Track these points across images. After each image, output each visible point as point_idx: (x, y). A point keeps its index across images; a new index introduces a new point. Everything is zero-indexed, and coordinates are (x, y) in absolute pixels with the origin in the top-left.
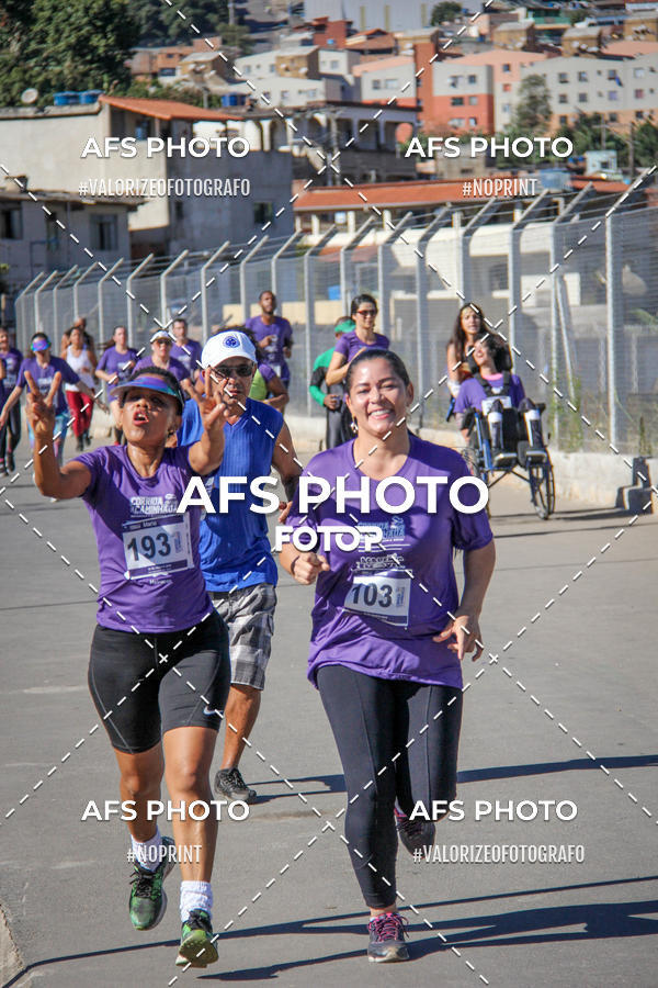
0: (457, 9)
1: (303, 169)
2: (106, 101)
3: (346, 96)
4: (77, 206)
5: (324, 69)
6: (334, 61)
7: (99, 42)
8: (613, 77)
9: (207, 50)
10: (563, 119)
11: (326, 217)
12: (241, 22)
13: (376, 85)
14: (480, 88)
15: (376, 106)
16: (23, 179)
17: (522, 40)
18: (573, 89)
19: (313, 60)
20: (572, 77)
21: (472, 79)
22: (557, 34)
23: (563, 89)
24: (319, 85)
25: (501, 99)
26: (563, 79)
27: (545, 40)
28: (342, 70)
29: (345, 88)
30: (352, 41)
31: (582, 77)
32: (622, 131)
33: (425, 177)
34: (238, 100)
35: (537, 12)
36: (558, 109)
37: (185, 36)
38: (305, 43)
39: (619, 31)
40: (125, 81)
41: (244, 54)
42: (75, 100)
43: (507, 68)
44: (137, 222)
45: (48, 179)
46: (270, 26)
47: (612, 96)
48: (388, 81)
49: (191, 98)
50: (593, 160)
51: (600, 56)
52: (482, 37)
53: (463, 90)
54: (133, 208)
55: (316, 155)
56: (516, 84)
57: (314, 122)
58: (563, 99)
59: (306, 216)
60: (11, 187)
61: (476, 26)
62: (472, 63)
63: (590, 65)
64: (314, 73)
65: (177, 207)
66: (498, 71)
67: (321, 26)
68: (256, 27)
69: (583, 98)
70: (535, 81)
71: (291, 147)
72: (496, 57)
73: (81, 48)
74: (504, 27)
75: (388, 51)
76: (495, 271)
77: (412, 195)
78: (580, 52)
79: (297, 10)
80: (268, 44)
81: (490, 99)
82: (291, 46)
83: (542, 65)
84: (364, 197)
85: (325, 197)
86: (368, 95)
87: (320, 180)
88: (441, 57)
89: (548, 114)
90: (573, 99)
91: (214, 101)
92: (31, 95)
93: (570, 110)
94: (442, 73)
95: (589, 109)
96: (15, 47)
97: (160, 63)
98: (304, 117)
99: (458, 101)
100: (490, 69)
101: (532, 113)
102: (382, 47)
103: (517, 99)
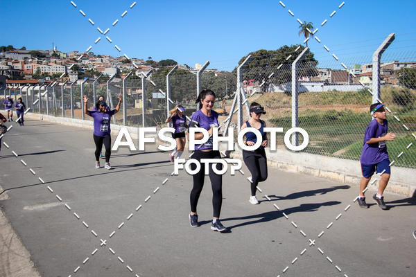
0: (27, 58)
1: (7, 77)
3: (12, 68)
6: (10, 64)
8: (49, 68)
11: (11, 84)
14: (31, 68)
15: (17, 70)
17: (36, 62)
19: (7, 63)
20: (44, 67)
24: (8, 67)
25: (34, 70)
26: (42, 68)
27: (40, 63)
30: (12, 61)
32: (51, 74)
35: (38, 59)
38: (6, 61)
39: (50, 62)
43: (35, 66)
47: (49, 70)
48: (18, 66)
50: (47, 78)
52: (31, 62)
53: (29, 68)
55: (9, 76)
56: (36, 68)
58: (42, 70)
59: (8, 84)
61: (30, 60)
62: (30, 65)
63: (46, 66)
64: (7, 65)
66: (33, 66)
67: (8, 59)
70: (39, 68)
71: (5, 74)
72: (33, 64)
74: (34, 60)
76: (36, 92)
77: (23, 82)
78: (45, 64)
79: (4, 56)
81: (32, 70)
82: (3, 61)
83: (39, 66)
84: (17, 82)
85: (10, 81)
86: (15, 68)
87: (9, 79)
88: (25, 64)
89: (40, 72)
90: (44, 70)
93: (43, 72)
94: (26, 66)
95: (46, 72)
98: (7, 71)
99: (28, 70)
101: (38, 71)
102: (17, 62)
103: (36, 70)
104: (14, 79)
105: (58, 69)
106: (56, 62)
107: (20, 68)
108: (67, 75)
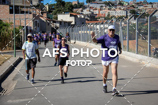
0: (102, 6)
2: (70, 13)
4: (67, 22)
5: (91, 11)
6: (92, 10)
7: (70, 8)
8: (116, 12)
9: (81, 9)
10: (111, 16)
11: (89, 24)
12: (84, 7)
13: (95, 12)
14: (104, 13)
15: (95, 14)
16: (62, 20)
17: (108, 9)
18: (112, 13)
19: (90, 10)
20: (112, 12)
21: (103, 12)
22: (111, 9)
23: (111, 13)
24: (90, 12)
25: (106, 14)
26: (111, 12)
27: (110, 9)
28: (92, 11)
29: (92, 12)
30: (93, 9)
31: (113, 12)
32: (117, 17)
33: (98, 20)
34: (82, 13)
35: (109, 7)
36: (111, 15)
37: (79, 8)
38: (89, 9)
39: (116, 9)
40: (72, 12)
41: (84, 9)
42: (67, 13)
43: (107, 11)
44: (72, 24)
45: (64, 20)
46: (86, 7)
47: (115, 14)
48: (96, 12)
49: (78, 13)
51: (115, 11)
52: (105, 9)
53: (103, 13)
54: (72, 22)
55: (88, 18)
56: (107, 13)
57: (88, 15)
58: (111, 14)
59: (87, 23)
60: (61, 20)
61: (104, 8)
62: (104, 11)
63: (114, 11)
64: (90, 11)
65: (75, 23)
66: (106, 11)
67: (91, 7)
68: (85, 7)
69: (113, 14)
70: (109, 13)
71: (86, 17)
72: (106, 10)
73: (69, 9)
74: (107, 8)
75: (96, 10)
77: (96, 22)
78: (113, 10)
79: (89, 6)
80: (86, 9)
81: (105, 14)
82: (88, 9)
83: (109, 11)
84: (92, 22)
85: (89, 22)
86: (94, 13)
87: (88, 20)
88: (101, 10)
89: (110, 15)
90: (112, 14)
91: (80, 13)
92: (63, 13)
93: (112, 15)
94: (101, 12)
95: (113, 15)
96: (63, 8)
97: (77, 10)
99: (102, 14)
100: (105, 11)
101: (109, 15)
102: (96, 9)
103: (107, 14)
104: (91, 20)
105: (121, 13)
106: (120, 9)
107: (97, 13)
108: (127, 17)
